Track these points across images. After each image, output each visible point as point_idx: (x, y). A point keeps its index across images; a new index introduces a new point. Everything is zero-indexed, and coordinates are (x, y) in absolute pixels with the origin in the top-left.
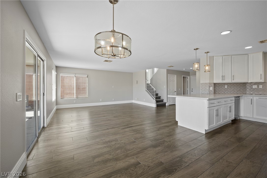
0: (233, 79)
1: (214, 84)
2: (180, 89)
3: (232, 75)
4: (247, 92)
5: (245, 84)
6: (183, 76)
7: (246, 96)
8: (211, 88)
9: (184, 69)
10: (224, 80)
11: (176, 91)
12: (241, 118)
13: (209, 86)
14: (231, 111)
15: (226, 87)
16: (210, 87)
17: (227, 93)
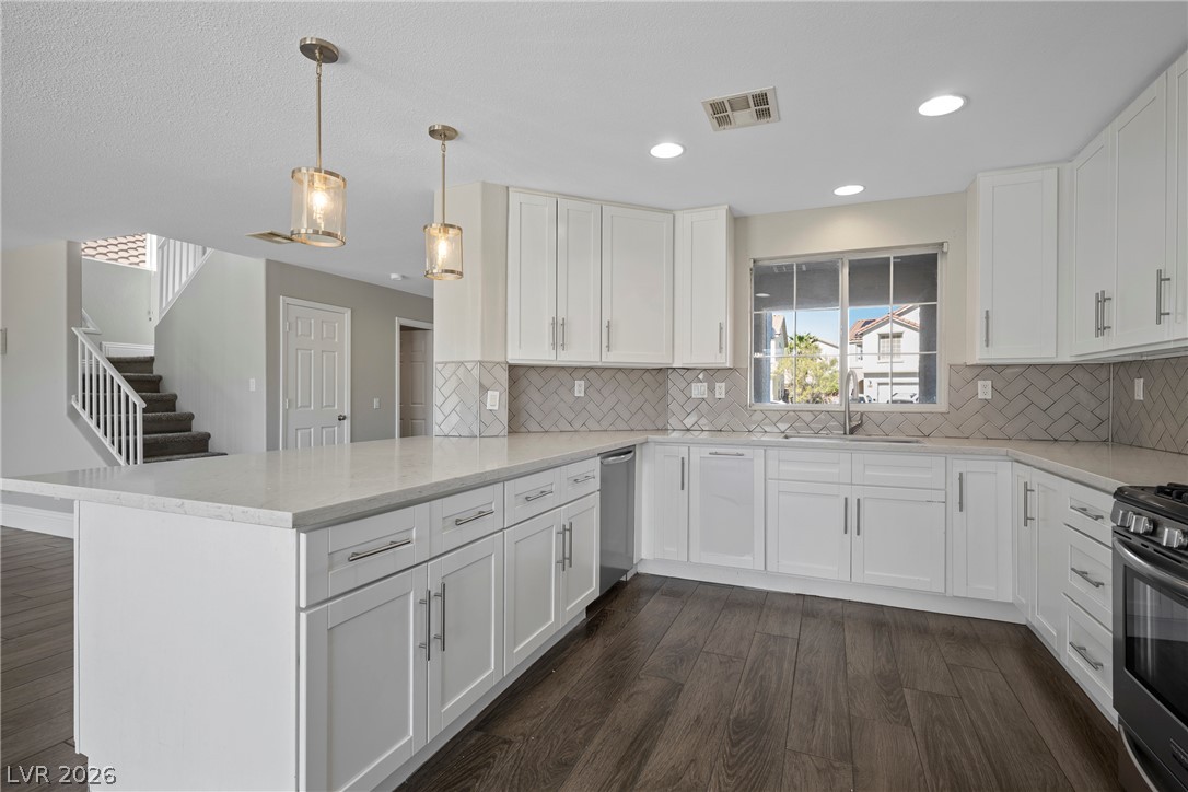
0: (608, 346)
1: (512, 368)
2: (376, 402)
3: (605, 324)
4: (673, 422)
5: (661, 372)
6: (398, 322)
7: (661, 443)
8: (495, 400)
9: (394, 276)
10: (563, 345)
11: (347, 412)
12: (642, 569)
13: (481, 386)
14: (570, 559)
15: (579, 388)
16: (484, 389)
17: (584, 428)
